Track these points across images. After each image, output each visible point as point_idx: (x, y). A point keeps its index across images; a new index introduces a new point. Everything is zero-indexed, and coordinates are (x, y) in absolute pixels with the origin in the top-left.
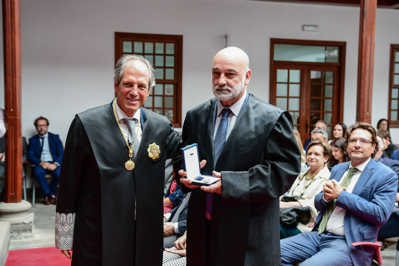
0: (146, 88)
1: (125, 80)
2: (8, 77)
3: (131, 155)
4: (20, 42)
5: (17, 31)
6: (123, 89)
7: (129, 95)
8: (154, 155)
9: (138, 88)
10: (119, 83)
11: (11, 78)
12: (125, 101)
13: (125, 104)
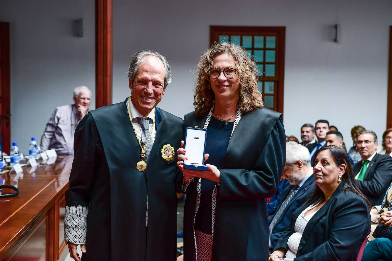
0: (161, 85)
1: (140, 77)
2: (99, 77)
3: (143, 155)
4: (112, 40)
5: (109, 29)
6: (137, 87)
7: (143, 93)
8: (168, 157)
9: (153, 86)
10: (133, 81)
11: (102, 77)
12: (140, 100)
13: (139, 102)
